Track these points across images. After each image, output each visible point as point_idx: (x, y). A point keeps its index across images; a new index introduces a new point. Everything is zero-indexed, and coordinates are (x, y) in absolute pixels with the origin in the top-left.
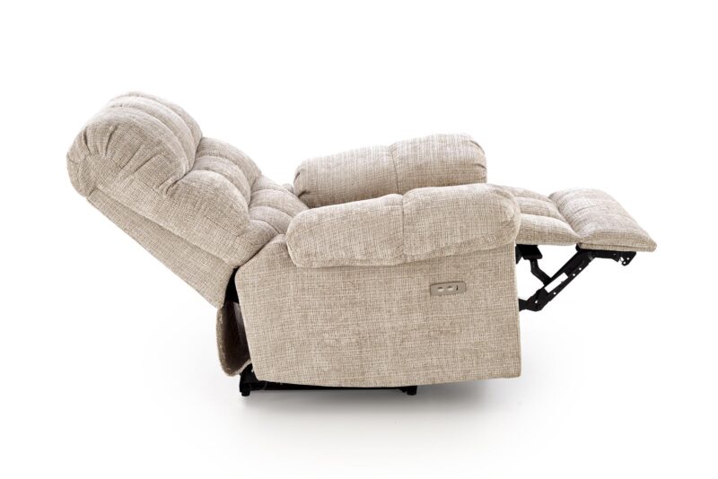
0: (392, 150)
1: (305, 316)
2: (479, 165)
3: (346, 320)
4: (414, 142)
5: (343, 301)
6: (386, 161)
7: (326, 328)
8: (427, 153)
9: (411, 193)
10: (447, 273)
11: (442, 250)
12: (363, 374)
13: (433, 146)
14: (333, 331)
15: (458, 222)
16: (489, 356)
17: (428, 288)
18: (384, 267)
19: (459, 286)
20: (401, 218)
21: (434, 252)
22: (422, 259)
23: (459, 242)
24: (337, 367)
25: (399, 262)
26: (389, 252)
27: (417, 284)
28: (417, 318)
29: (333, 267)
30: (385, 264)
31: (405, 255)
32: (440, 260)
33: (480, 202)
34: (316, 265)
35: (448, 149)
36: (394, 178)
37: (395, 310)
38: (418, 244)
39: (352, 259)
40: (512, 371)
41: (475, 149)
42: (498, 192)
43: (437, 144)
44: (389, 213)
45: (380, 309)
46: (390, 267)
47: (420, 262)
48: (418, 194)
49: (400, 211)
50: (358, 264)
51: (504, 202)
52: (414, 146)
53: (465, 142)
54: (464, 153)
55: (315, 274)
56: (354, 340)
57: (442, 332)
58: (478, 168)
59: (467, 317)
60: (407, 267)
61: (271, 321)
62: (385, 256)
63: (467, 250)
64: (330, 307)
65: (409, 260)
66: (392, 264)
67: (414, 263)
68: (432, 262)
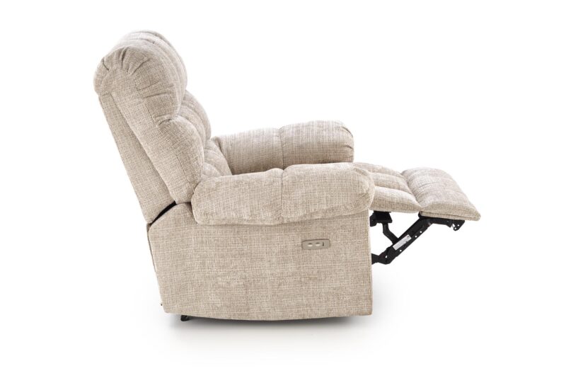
0: (281, 131)
1: (204, 263)
2: (348, 146)
3: (235, 267)
4: (297, 127)
5: (233, 252)
6: (276, 141)
7: (220, 273)
8: (308, 136)
9: (289, 169)
10: (316, 232)
11: (311, 214)
12: (248, 309)
13: (313, 130)
14: (224, 275)
15: (325, 193)
16: (347, 298)
17: (300, 244)
18: (266, 226)
19: (324, 242)
20: (280, 187)
21: (305, 216)
22: (296, 220)
23: (325, 208)
24: (228, 303)
25: (277, 223)
26: (270, 214)
27: (292, 240)
28: (291, 267)
29: (226, 225)
30: (266, 223)
31: (283, 218)
32: (311, 222)
33: (342, 177)
34: (212, 223)
35: (324, 132)
36: (281, 154)
37: (274, 260)
38: (293, 209)
39: (241, 219)
40: (365, 310)
41: (345, 133)
42: (357, 170)
43: (316, 128)
44: (271, 184)
45: (262, 259)
46: (271, 226)
47: (294, 223)
48: (294, 169)
49: (280, 183)
50: (245, 223)
51: (362, 178)
52: (298, 129)
53: (338, 128)
54: (336, 136)
55: (212, 230)
56: (241, 283)
57: (310, 279)
58: (347, 149)
59: (330, 267)
60: (284, 227)
61: (176, 266)
62: (267, 217)
63: (330, 215)
64: (223, 256)
65: (285, 222)
66: (272, 224)
67: (289, 224)
68: (303, 224)
